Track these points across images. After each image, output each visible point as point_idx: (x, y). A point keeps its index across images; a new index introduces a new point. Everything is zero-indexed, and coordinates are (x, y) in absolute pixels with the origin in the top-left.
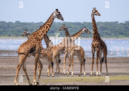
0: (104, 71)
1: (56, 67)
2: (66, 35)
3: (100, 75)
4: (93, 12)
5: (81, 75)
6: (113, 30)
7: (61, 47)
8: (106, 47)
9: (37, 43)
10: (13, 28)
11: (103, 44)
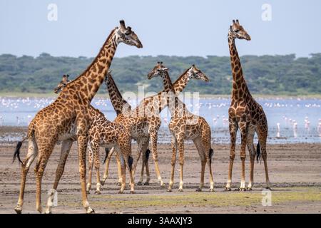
0: (260, 178)
1: (141, 168)
2: (166, 88)
3: (251, 189)
4: (232, 31)
5: (203, 190)
6: (283, 75)
7: (136, 119)
8: (265, 118)
9: (78, 109)
10: (33, 72)
11: (258, 111)
